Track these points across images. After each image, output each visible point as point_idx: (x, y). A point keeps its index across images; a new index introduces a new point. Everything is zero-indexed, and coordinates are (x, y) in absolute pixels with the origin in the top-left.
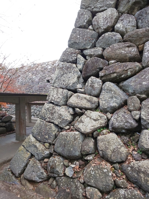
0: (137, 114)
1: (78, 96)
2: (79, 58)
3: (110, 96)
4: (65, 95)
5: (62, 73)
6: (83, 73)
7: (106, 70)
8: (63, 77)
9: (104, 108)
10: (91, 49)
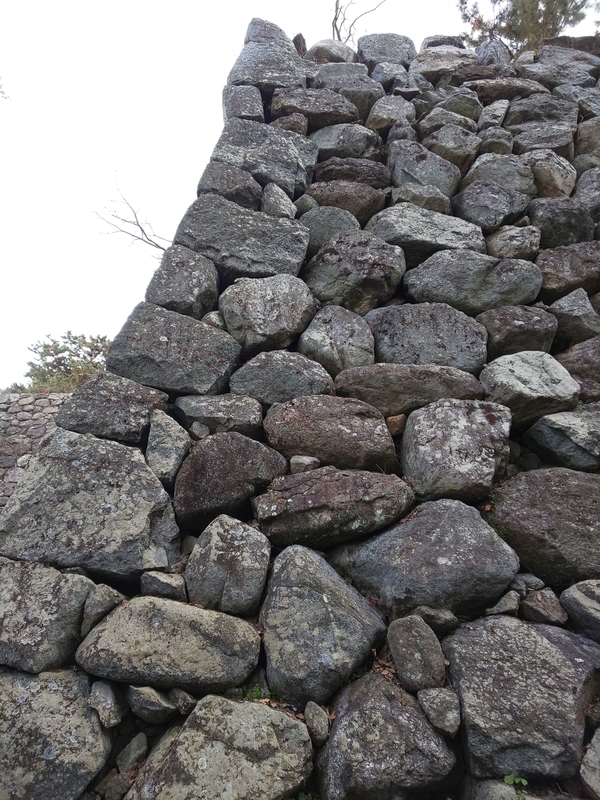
0: (446, 707)
1: (154, 613)
2: (158, 425)
3: (316, 617)
4: (75, 603)
5: (66, 487)
6: (179, 495)
7: (287, 494)
8: (68, 505)
9: (293, 678)
10: (216, 399)
